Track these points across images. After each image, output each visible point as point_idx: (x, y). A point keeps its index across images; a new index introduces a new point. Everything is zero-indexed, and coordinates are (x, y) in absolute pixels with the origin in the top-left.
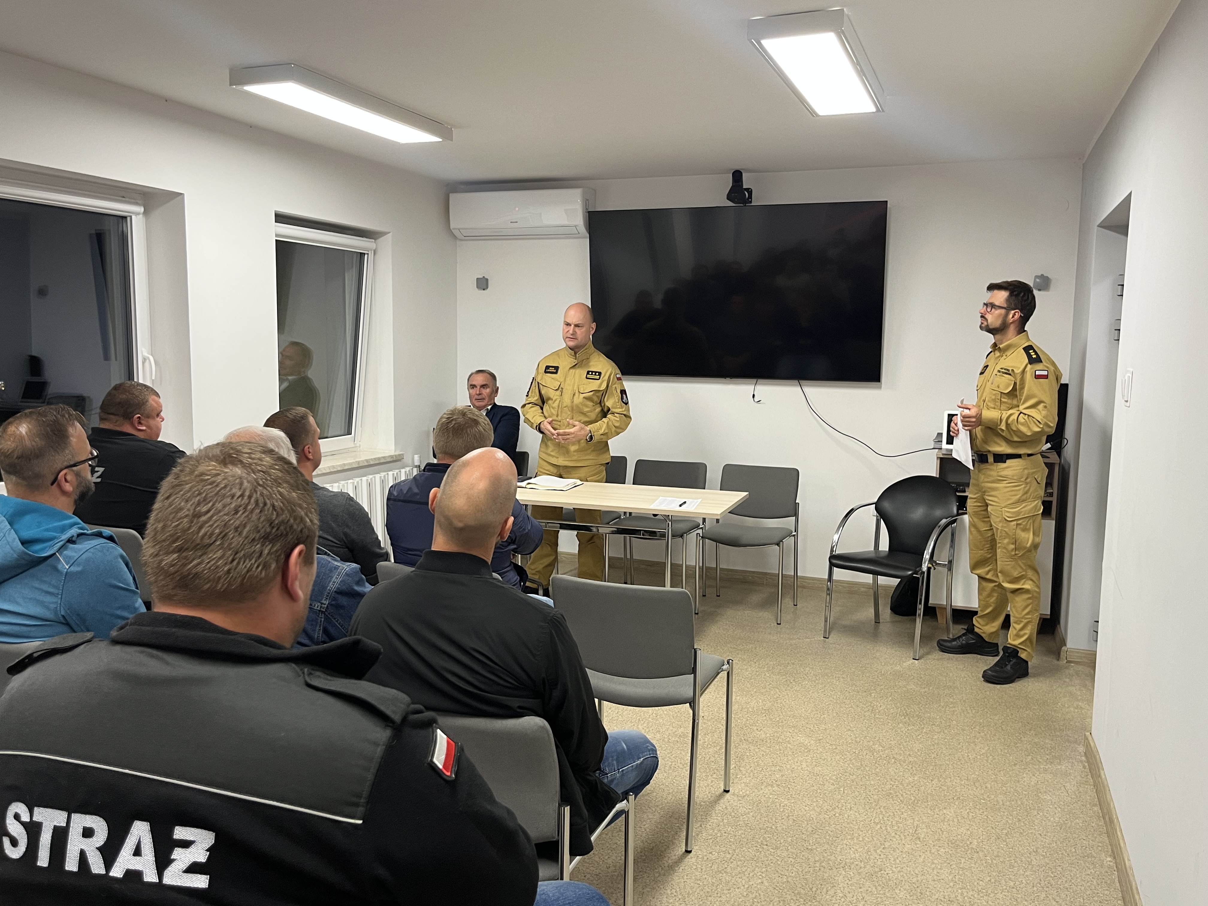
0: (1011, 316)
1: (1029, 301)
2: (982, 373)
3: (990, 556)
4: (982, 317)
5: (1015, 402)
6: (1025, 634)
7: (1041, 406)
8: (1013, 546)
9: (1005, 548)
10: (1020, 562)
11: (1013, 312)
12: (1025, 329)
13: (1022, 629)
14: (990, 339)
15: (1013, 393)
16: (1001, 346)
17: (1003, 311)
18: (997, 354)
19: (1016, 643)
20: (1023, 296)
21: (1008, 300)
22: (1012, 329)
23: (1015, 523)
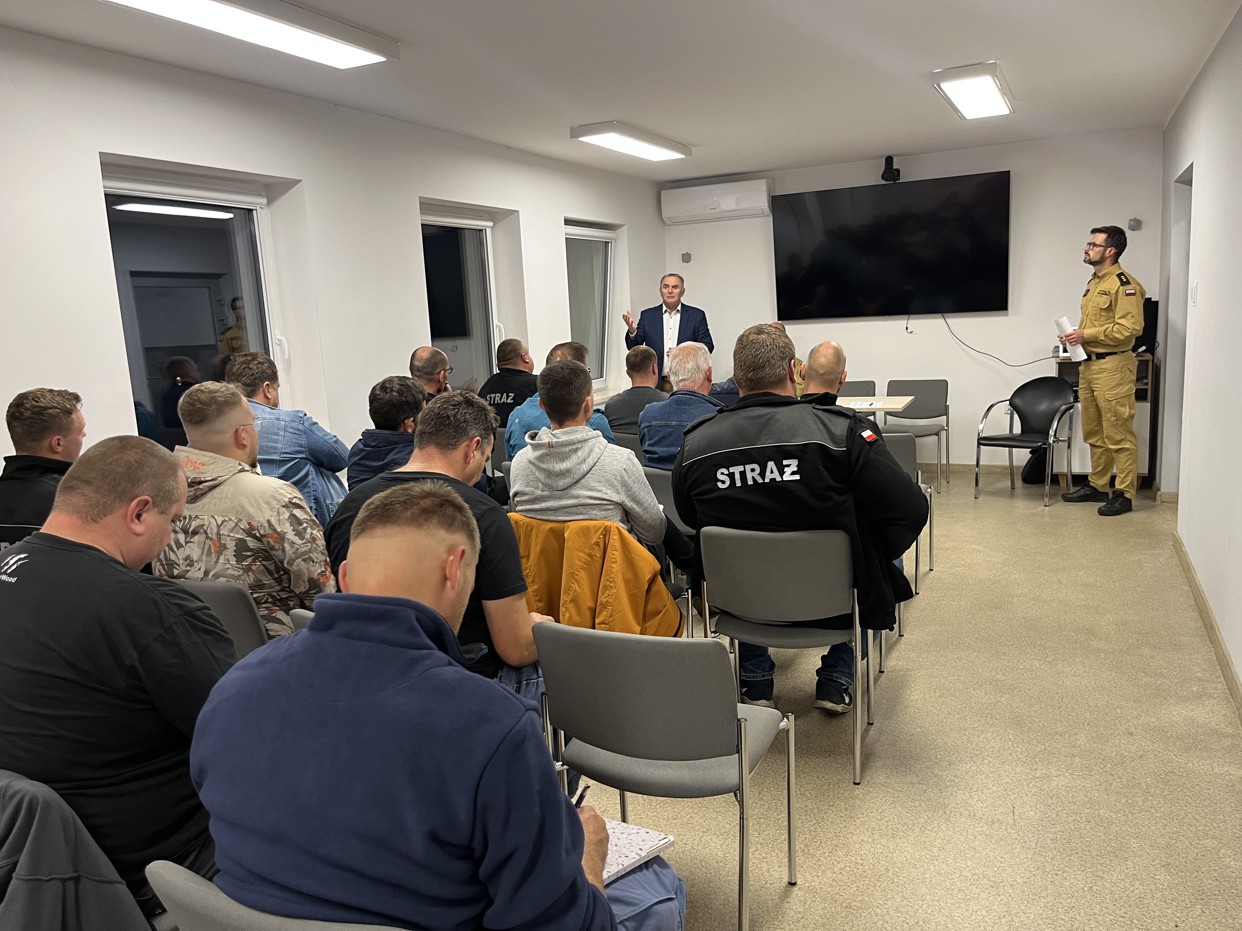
0: (1108, 252)
1: (1122, 241)
2: (1084, 296)
3: (1098, 428)
4: (1086, 253)
5: (1111, 314)
6: (1127, 481)
7: (1129, 316)
8: (1114, 418)
9: (1108, 420)
10: (1120, 430)
11: (1109, 249)
12: (1119, 261)
13: (1125, 477)
14: (1092, 269)
15: (1110, 309)
16: (1100, 275)
17: (1102, 249)
18: (1097, 280)
19: (1122, 487)
20: (1118, 237)
21: (1106, 240)
22: (1108, 262)
23: (1115, 401)
